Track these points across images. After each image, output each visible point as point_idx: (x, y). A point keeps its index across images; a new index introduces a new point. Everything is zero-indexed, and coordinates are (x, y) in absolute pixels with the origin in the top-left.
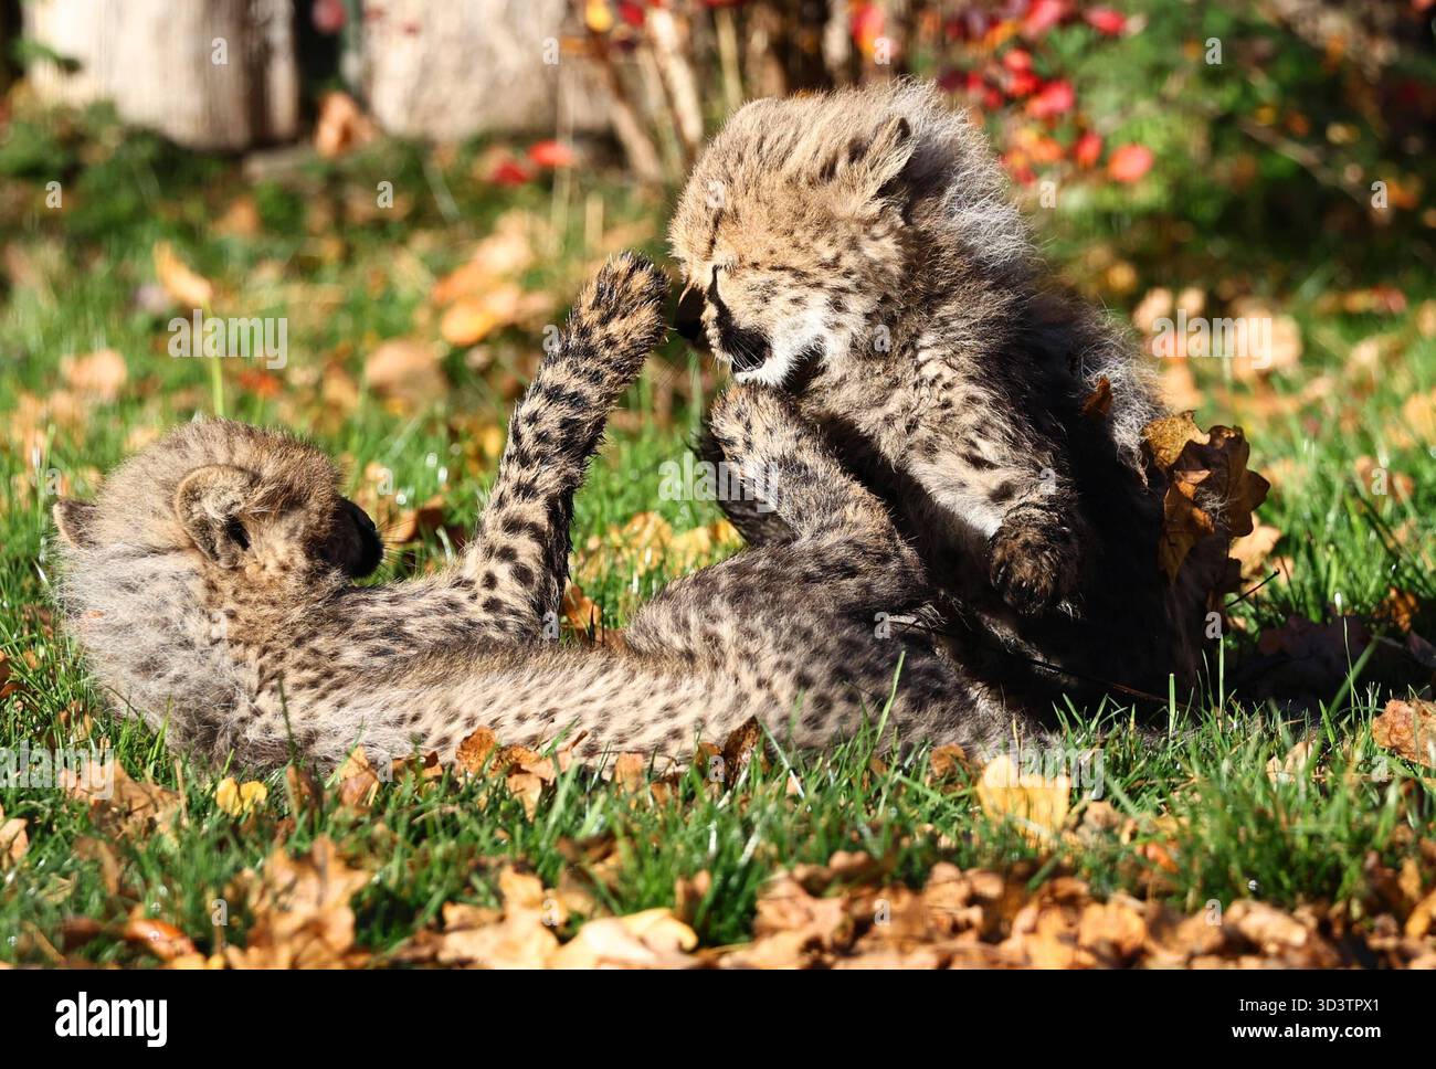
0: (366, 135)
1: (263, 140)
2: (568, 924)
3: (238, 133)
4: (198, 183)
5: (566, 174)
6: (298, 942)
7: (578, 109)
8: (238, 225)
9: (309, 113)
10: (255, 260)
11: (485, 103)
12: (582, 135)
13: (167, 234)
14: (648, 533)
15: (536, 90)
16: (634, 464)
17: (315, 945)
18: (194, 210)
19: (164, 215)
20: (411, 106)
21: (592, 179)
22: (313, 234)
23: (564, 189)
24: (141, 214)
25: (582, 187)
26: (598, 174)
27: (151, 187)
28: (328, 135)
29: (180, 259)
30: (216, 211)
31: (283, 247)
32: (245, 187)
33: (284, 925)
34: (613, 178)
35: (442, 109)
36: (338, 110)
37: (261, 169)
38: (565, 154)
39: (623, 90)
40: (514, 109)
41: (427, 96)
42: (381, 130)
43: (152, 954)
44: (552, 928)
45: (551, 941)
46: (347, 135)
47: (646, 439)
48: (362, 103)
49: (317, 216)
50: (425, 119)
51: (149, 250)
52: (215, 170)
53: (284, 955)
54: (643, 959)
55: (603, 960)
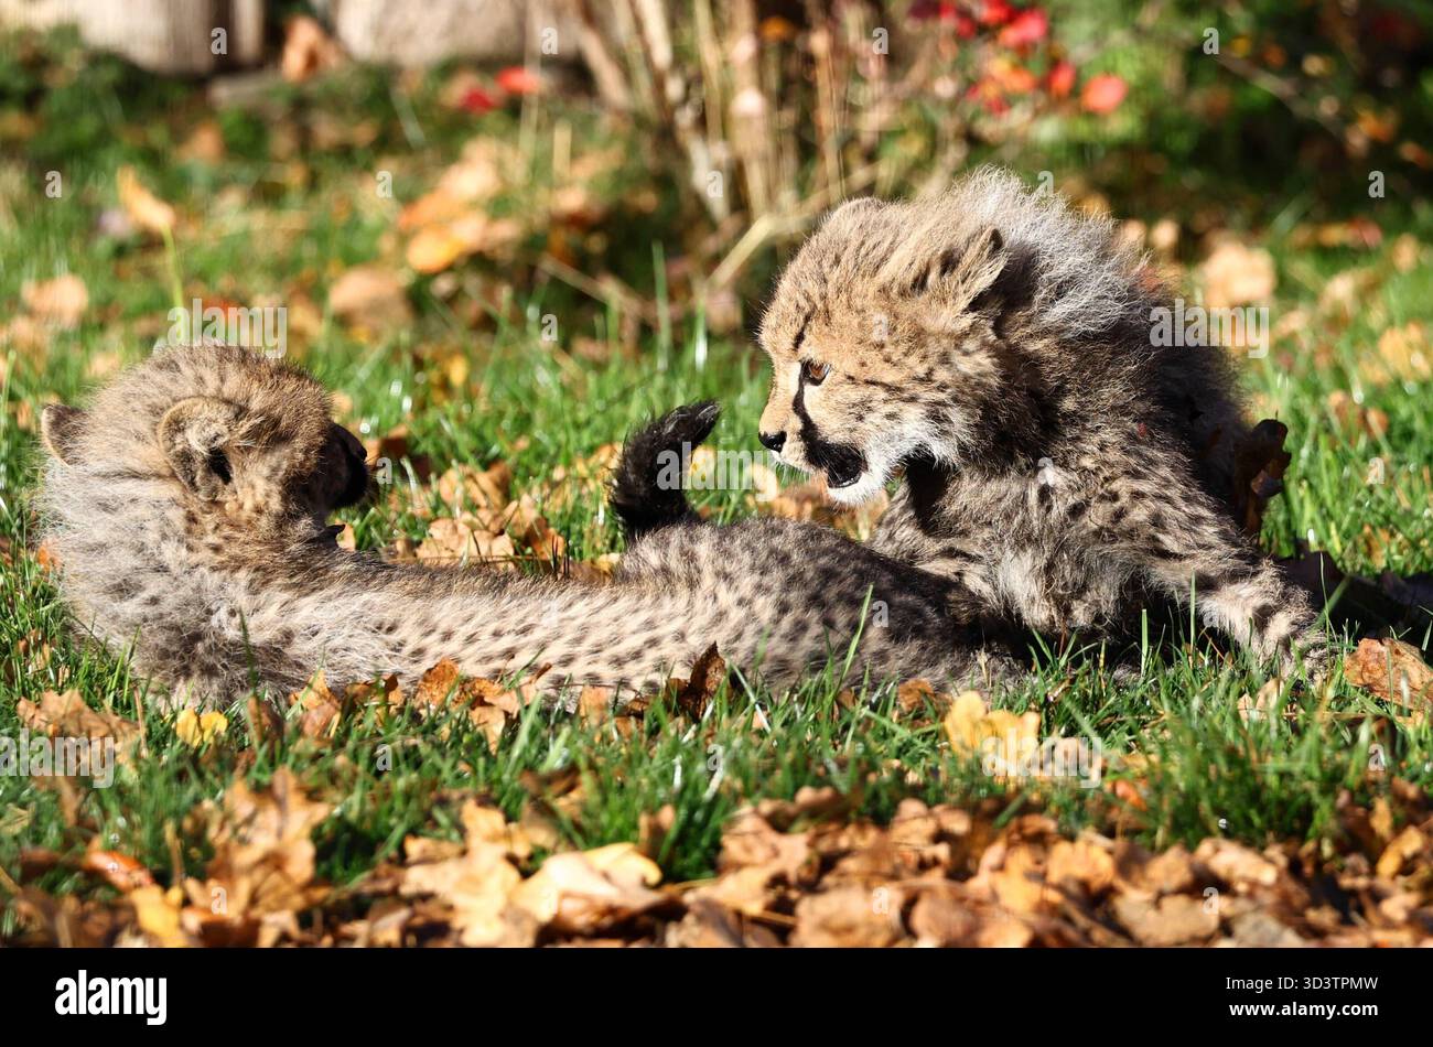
0: (331, 59)
1: (230, 66)
2: (531, 857)
3: (202, 57)
4: (162, 107)
5: (533, 101)
6: (258, 875)
7: (547, 35)
8: (202, 150)
9: (275, 38)
10: (218, 186)
11: (452, 29)
12: (552, 63)
13: (130, 159)
15: (504, 16)
16: (600, 394)
17: (275, 878)
18: (157, 135)
19: (128, 139)
20: (378, 30)
21: (560, 105)
22: (278, 160)
23: (532, 115)
24: (104, 138)
25: (549, 113)
26: (567, 102)
27: (114, 110)
28: (294, 60)
29: (143, 184)
30: (179, 136)
31: (247, 173)
32: (208, 112)
33: (244, 857)
34: (581, 106)
35: (409, 35)
36: (303, 34)
37: (225, 93)
38: (533, 81)
39: (592, 17)
40: (481, 35)
41: (395, 22)
42: (347, 55)
43: (110, 885)
44: (512, 859)
45: (513, 875)
46: (312, 59)
47: (613, 369)
48: (328, 27)
49: (282, 141)
50: (392, 44)
51: (113, 174)
52: (179, 95)
53: (244, 887)
54: (606, 893)
55: (565, 895)
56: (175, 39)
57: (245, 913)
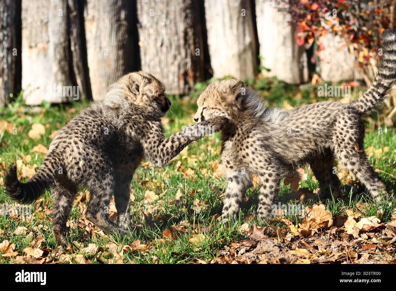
0: (320, 81)
1: (303, 82)
2: (358, 218)
3: (298, 81)
4: (291, 90)
5: (356, 87)
6: (311, 222)
7: (358, 76)
8: (298, 97)
9: (310, 77)
10: (301, 103)
11: (341, 75)
12: (359, 81)
13: (286, 99)
14: (371, 150)
15: (350, 73)
16: (368, 138)
17: (314, 223)
18: (290, 95)
19: (285, 96)
20: (328, 76)
21: (360, 88)
22: (311, 99)
23: (355, 90)
24: (281, 96)
25: (358, 90)
26: (362, 87)
27: (283, 91)
28: (314, 81)
29: (288, 103)
30: (294, 95)
31: (306, 101)
32: (299, 91)
33: (308, 219)
34: (364, 88)
35: (334, 77)
36: (315, 77)
37: (302, 87)
38: (356, 84)
39: (365, 73)
40: (346, 76)
41: (331, 74)
42: (323, 80)
43: (285, 224)
44: (355, 219)
45: (355, 222)
46: (317, 81)
47: (370, 133)
48: (320, 76)
49: (312, 96)
50: (331, 78)
51: (283, 102)
52: (294, 88)
53: (308, 224)
54: (371, 224)
55: (364, 225)
56: (294, 78)
57: (309, 229)
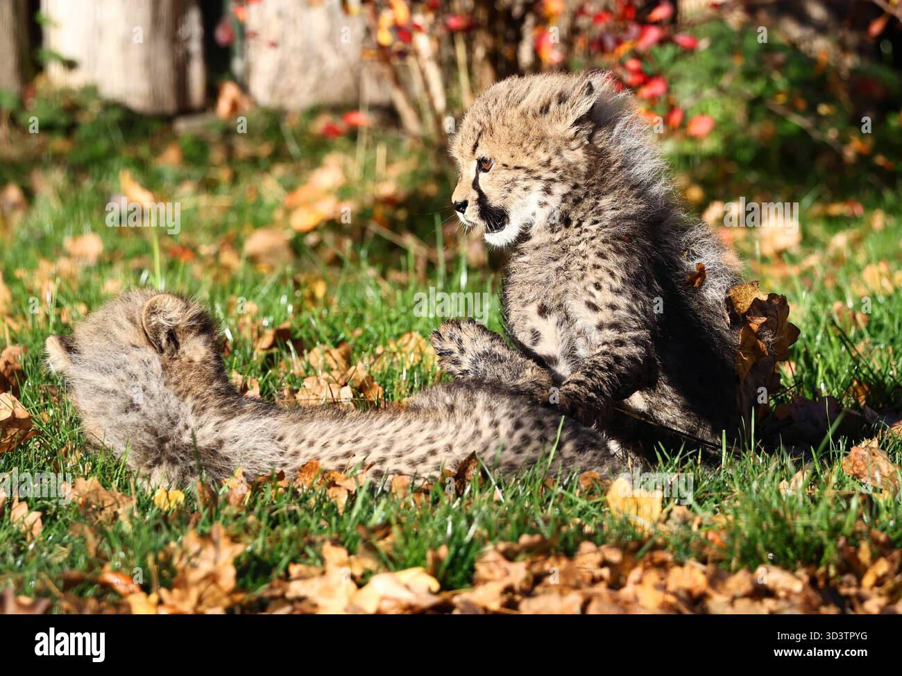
0: (246, 106)
1: (185, 109)
2: (363, 576)
3: (170, 105)
4: (147, 134)
5: (364, 130)
6: (202, 586)
7: (372, 92)
8: (169, 160)
9: (213, 93)
10: (179, 181)
11: (316, 89)
12: (374, 108)
13: (127, 165)
14: (412, 344)
15: (347, 80)
16: (404, 303)
17: (212, 588)
18: (144, 150)
19: (126, 153)
20: (273, 89)
21: (380, 133)
23: (364, 139)
24: (112, 153)
25: (374, 138)
26: (384, 131)
27: (118, 136)
28: (224, 106)
29: (134, 180)
30: (157, 152)
31: (197, 173)
32: (173, 137)
33: (194, 576)
34: (393, 133)
35: (291, 91)
36: (229, 92)
37: (183, 126)
38: (364, 119)
39: (399, 81)
40: (334, 92)
41: (283, 84)
42: (255, 104)
43: (115, 592)
44: (353, 578)
45: (353, 586)
46: (235, 107)
47: (411, 288)
48: (244, 88)
49: (217, 155)
50: (281, 97)
51: (117, 174)
52: (156, 127)
53: (194, 593)
54: (407, 597)
55: (383, 598)
56: (154, 94)
57: (195, 609)
